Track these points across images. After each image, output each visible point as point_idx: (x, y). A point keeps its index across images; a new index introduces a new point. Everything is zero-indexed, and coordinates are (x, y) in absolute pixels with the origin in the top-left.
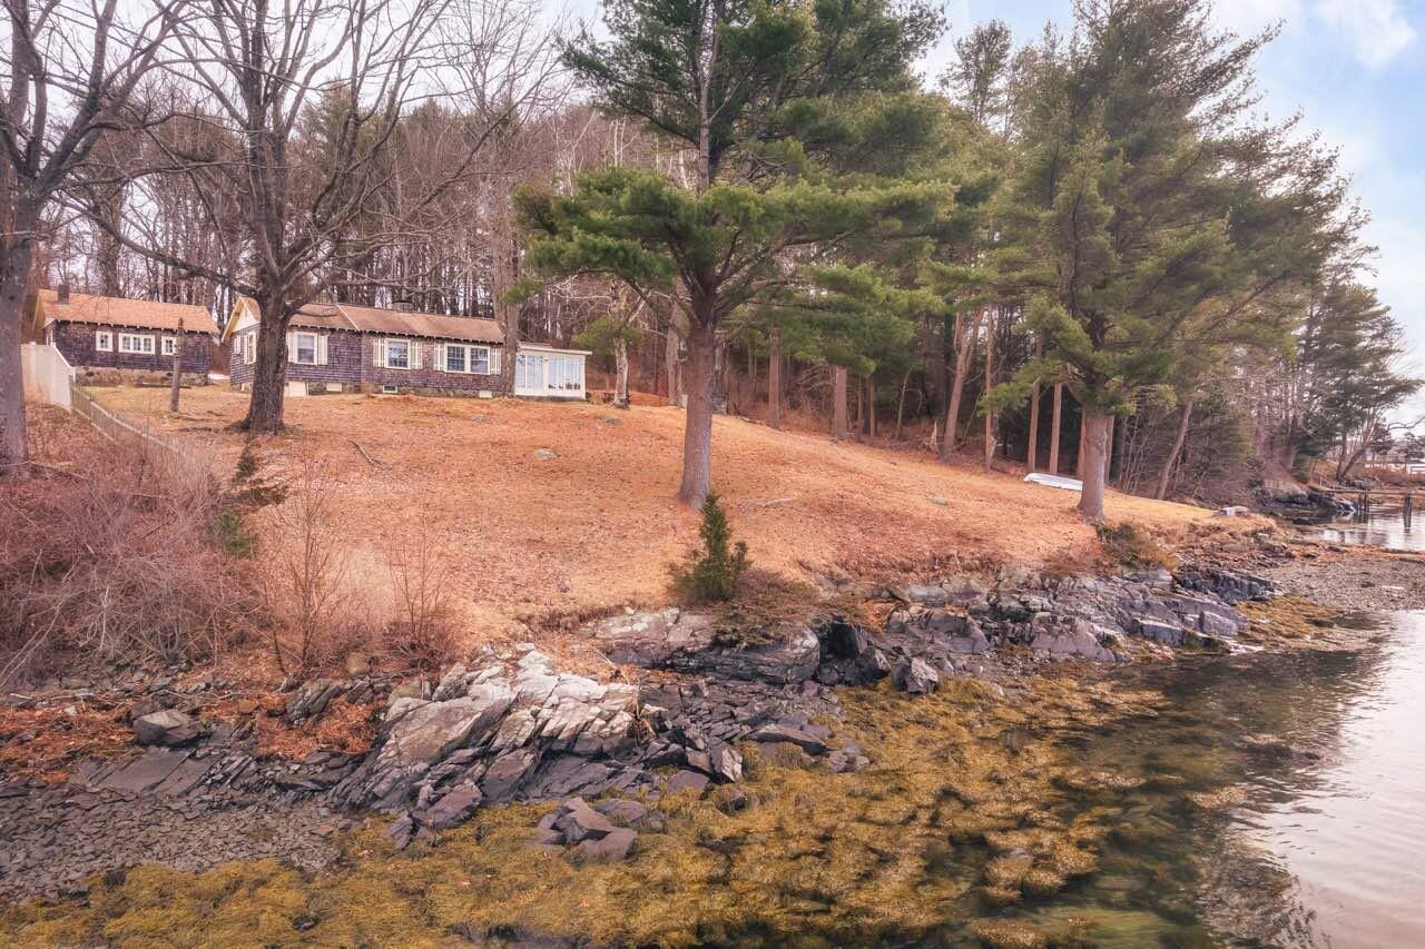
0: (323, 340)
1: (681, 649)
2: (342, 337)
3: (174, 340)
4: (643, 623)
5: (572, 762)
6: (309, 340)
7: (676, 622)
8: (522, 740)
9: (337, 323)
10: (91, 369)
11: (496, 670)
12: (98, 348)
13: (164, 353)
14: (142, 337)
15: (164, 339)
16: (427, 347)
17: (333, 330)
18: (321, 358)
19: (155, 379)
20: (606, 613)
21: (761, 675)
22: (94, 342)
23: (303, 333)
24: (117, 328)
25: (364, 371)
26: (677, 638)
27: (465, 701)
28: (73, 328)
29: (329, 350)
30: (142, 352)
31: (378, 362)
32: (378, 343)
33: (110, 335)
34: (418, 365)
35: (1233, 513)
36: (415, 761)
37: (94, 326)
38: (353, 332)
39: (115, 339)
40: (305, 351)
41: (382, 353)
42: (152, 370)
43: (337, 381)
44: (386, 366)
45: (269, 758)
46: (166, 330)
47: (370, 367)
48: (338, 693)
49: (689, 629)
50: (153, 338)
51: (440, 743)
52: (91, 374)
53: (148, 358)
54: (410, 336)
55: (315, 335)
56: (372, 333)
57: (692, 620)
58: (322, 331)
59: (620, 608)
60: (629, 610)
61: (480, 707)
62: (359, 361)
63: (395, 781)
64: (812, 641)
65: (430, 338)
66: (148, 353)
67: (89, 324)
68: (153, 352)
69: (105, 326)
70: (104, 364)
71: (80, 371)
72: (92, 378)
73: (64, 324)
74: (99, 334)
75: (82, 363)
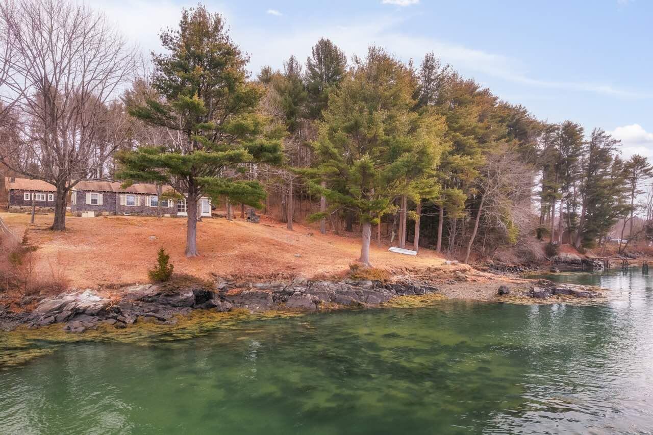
0: (101, 196)
1: (147, 295)
2: (108, 194)
3: (53, 195)
4: (139, 289)
5: (84, 315)
6: (96, 196)
7: (149, 288)
8: (70, 309)
9: (107, 189)
10: (22, 207)
11: (74, 294)
12: (25, 199)
13: (49, 200)
14: (41, 194)
15: (49, 195)
16: (143, 197)
17: (105, 192)
18: (100, 202)
19: (45, 211)
20: (130, 285)
21: (169, 304)
22: (23, 197)
23: (92, 193)
24: (31, 191)
25: (117, 207)
26: (148, 292)
27: (61, 300)
28: (15, 192)
29: (103, 199)
30: (41, 200)
31: (122, 203)
32: (122, 196)
33: (29, 194)
34: (139, 204)
35: (449, 263)
36: (42, 312)
37: (23, 191)
38: (112, 192)
39: (31, 195)
40: (94, 200)
41: (124, 200)
42: (45, 207)
43: (106, 211)
44: (126, 205)
45: (10, 313)
46: (50, 192)
47: (119, 205)
48: (35, 299)
49: (151, 290)
50: (45, 195)
51: (50, 309)
52: (22, 209)
53: (42, 202)
54: (135, 193)
55: (98, 193)
56: (120, 193)
57: (154, 287)
58: (100, 192)
59: (135, 283)
60: (137, 284)
61: (63, 301)
62: (115, 203)
63: (35, 316)
64: (191, 294)
65: (144, 194)
66: (43, 200)
67: (21, 190)
68: (45, 200)
69: (27, 191)
70: (27, 205)
71: (18, 207)
72: (22, 210)
73: (12, 190)
74: (25, 194)
75: (19, 204)
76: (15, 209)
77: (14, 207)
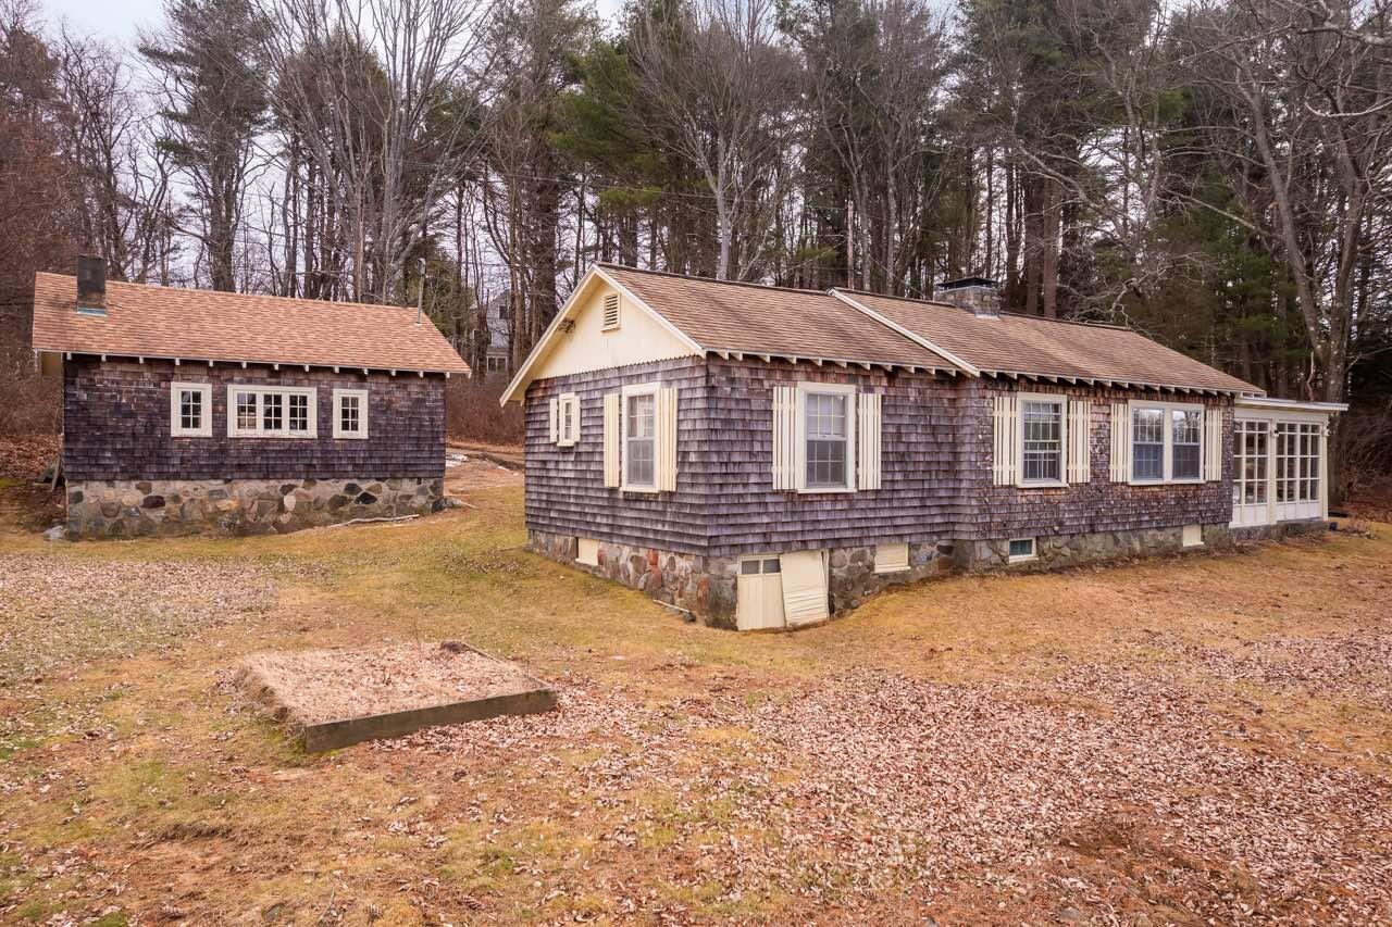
0: (871, 410)
2: (917, 395)
3: (363, 396)
6: (833, 411)
10: (158, 488)
12: (177, 430)
13: (338, 432)
14: (285, 393)
15: (338, 395)
16: (1100, 415)
17: (895, 375)
18: (866, 467)
19: (316, 506)
22: (166, 414)
24: (223, 371)
28: (107, 376)
29: (886, 443)
30: (285, 432)
31: (1002, 469)
33: (206, 390)
34: (1080, 470)
37: (164, 367)
39: (219, 402)
40: (826, 448)
41: (1011, 443)
42: (310, 481)
43: (899, 538)
44: (1019, 481)
46: (344, 371)
50: (312, 394)
52: (157, 503)
53: (296, 449)
55: (848, 389)
58: (867, 377)
62: (954, 467)
66: (298, 433)
67: (150, 362)
68: (312, 431)
69: (193, 366)
70: (191, 471)
71: (128, 494)
72: (157, 515)
73: (83, 363)
74: (177, 389)
75: (134, 472)
76: (106, 510)
77: (96, 493)
